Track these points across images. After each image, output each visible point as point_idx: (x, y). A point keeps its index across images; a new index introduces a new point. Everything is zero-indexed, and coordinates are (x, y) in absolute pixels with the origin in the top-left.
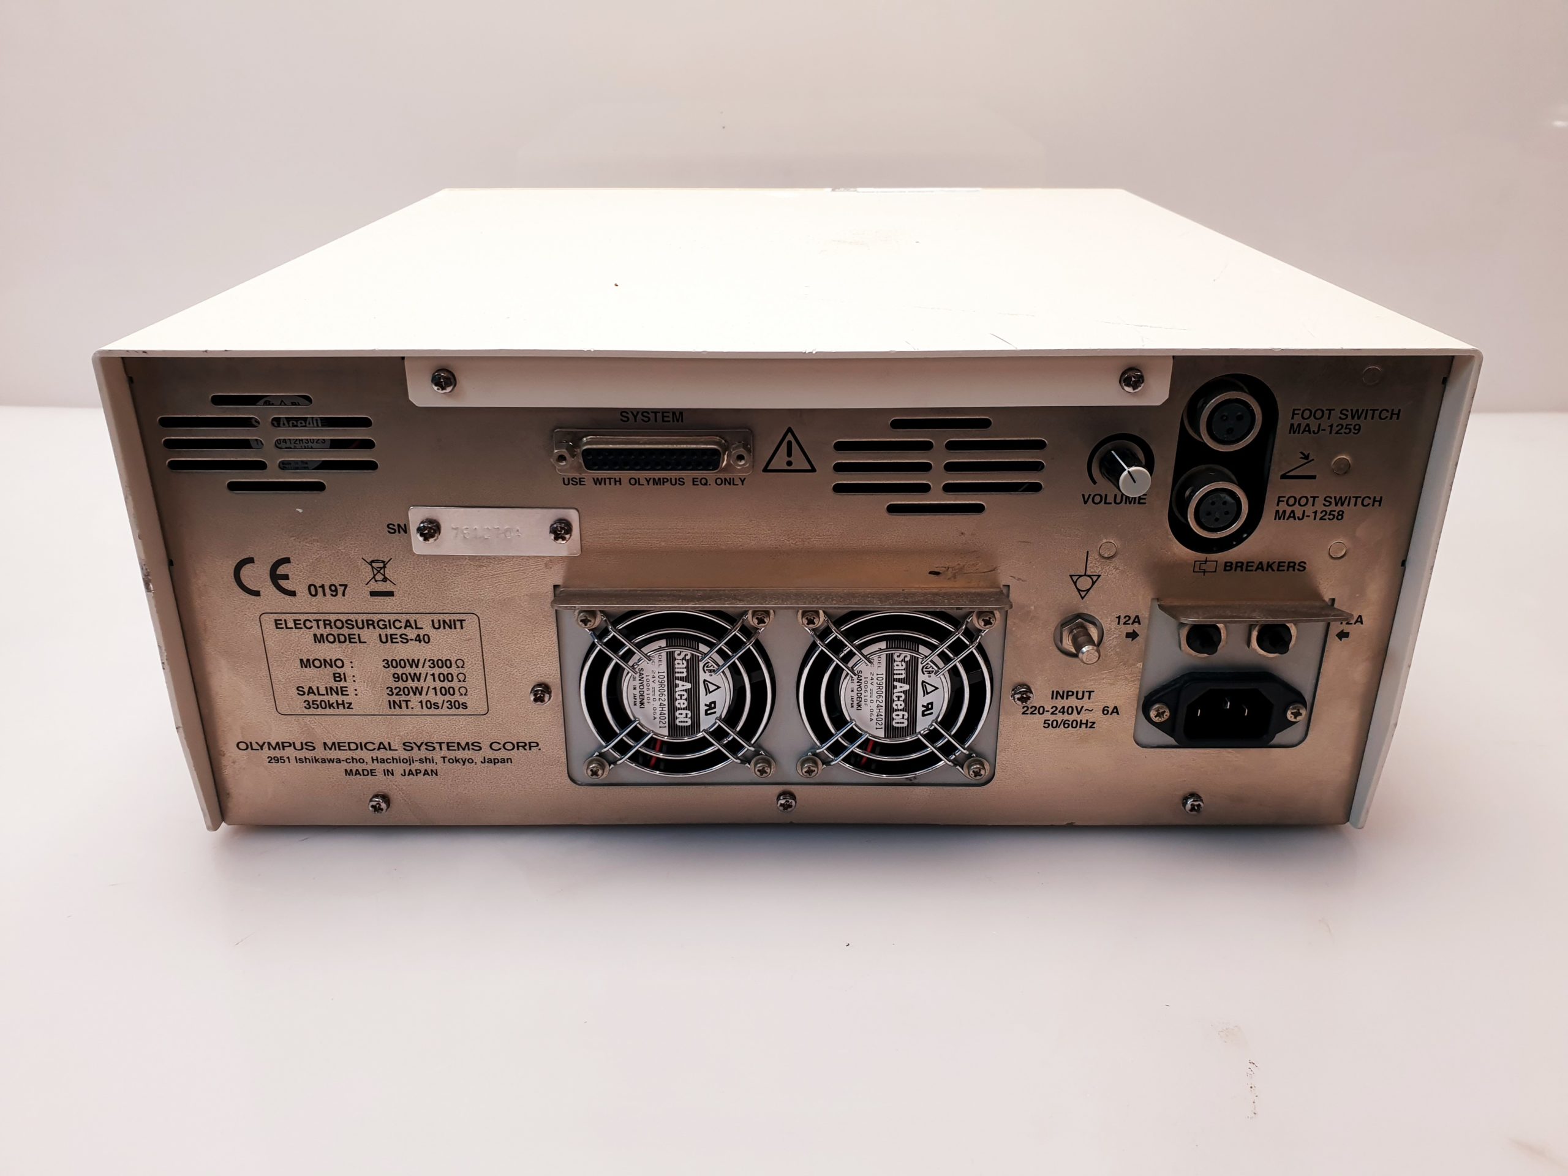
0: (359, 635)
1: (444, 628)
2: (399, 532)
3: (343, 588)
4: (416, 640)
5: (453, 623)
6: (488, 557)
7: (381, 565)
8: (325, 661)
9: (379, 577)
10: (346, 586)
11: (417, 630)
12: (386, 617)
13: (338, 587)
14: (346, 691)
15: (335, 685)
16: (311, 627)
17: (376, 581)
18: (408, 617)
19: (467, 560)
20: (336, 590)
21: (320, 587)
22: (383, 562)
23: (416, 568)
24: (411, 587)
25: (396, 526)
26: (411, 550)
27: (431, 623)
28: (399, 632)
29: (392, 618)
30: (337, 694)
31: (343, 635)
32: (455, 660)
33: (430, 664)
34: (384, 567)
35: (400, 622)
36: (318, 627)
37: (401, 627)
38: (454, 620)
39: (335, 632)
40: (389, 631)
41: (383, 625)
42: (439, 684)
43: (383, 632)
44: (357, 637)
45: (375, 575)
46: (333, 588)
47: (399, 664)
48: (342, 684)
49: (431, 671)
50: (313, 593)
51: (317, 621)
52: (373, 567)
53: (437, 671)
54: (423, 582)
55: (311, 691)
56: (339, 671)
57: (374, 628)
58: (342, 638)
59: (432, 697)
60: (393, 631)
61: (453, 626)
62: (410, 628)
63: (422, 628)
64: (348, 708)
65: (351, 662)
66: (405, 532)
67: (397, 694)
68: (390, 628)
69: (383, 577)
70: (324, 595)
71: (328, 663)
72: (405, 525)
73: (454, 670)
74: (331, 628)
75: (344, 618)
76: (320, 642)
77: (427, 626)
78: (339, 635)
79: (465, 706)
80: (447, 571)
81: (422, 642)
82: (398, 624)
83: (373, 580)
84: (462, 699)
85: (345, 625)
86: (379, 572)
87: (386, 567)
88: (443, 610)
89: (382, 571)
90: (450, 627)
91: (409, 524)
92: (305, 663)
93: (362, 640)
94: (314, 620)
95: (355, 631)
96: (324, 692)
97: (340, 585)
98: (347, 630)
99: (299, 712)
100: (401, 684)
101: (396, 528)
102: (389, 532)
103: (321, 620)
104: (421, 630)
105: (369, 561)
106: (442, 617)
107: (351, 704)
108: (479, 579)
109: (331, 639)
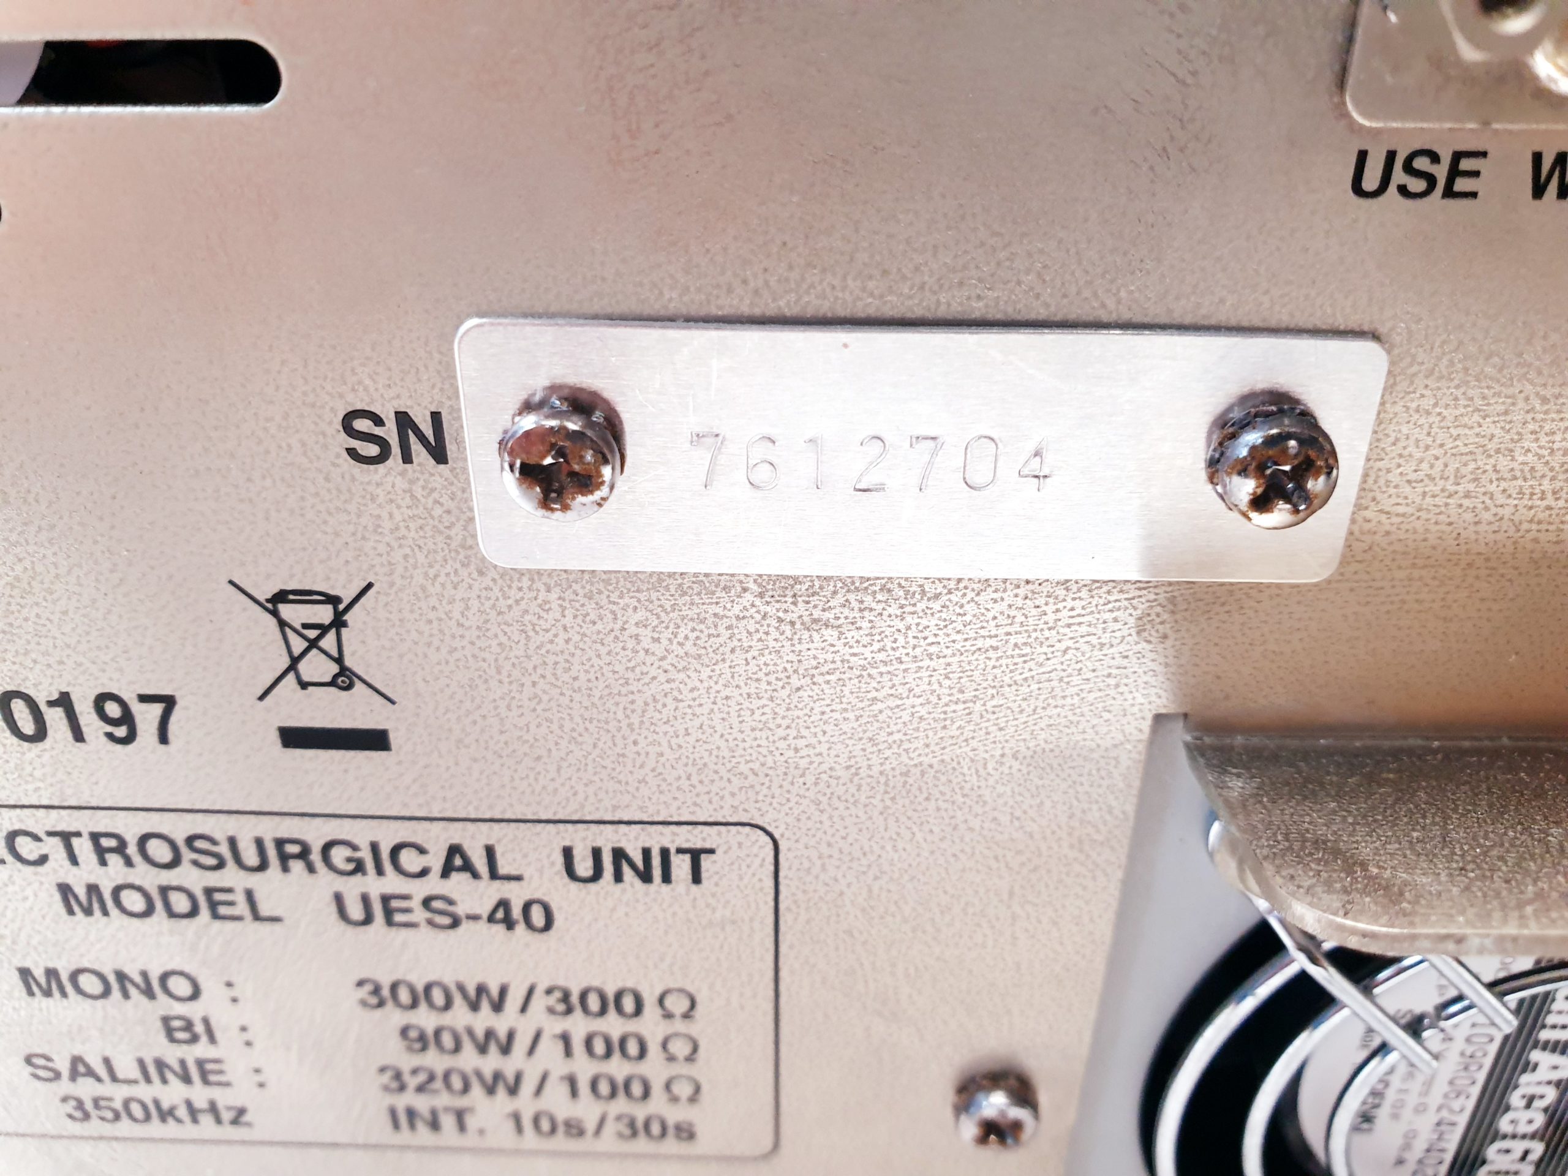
0: (250, 895)
1: (618, 877)
2: (407, 458)
3: (157, 709)
4: (491, 919)
5: (656, 861)
6: (851, 585)
7: (324, 614)
8: (121, 977)
9: (317, 667)
10: (169, 702)
11: (497, 884)
12: (362, 834)
13: (137, 708)
14: (221, 1072)
15: (172, 1054)
16: (43, 860)
17: (304, 685)
18: (456, 834)
19: (748, 596)
20: (127, 718)
21: (51, 704)
22: (334, 600)
23: (494, 629)
24: (468, 713)
25: (391, 425)
26: (469, 544)
27: (560, 860)
28: (419, 889)
29: (388, 836)
30: (186, 1079)
31: (179, 889)
32: (658, 992)
33: (552, 1000)
34: (338, 623)
35: (422, 851)
36: (74, 860)
37: (424, 873)
38: (665, 853)
39: (150, 878)
40: (375, 886)
41: (349, 860)
42: (584, 1067)
43: (352, 888)
44: (240, 898)
45: (295, 662)
46: (113, 710)
47: (423, 995)
48: (202, 1049)
49: (558, 1025)
50: (28, 728)
51: (66, 837)
52: (282, 624)
53: (579, 1026)
54: (528, 691)
55: (79, 1068)
56: (179, 1009)
57: (311, 869)
58: (181, 903)
59: (556, 1101)
60: (392, 883)
61: (657, 872)
62: (465, 876)
63: (518, 878)
64: (235, 1122)
65: (229, 985)
66: (439, 454)
67: (420, 1089)
68: (380, 871)
69: (335, 668)
70: (78, 736)
71: (137, 986)
72: (436, 417)
73: (651, 1026)
74: (129, 863)
75: (179, 828)
76: (88, 912)
77: (541, 871)
78: (164, 891)
79: (686, 1133)
80: (646, 643)
81: (520, 928)
82: (410, 860)
83: (291, 677)
84: (674, 1115)
85: (187, 855)
86: (313, 644)
87: (344, 624)
88: (615, 808)
89: (329, 642)
90: (646, 877)
91: (456, 411)
92: (43, 981)
93: (264, 910)
94: (50, 834)
95: (231, 877)
96: (135, 1073)
97: (144, 699)
98: (196, 872)
99: (50, 1128)
100: (435, 1061)
101: (390, 432)
102: (352, 453)
103: (78, 834)
104: (513, 885)
105: (262, 598)
106: (607, 839)
107: (241, 1112)
108: (795, 682)
109: (134, 901)
